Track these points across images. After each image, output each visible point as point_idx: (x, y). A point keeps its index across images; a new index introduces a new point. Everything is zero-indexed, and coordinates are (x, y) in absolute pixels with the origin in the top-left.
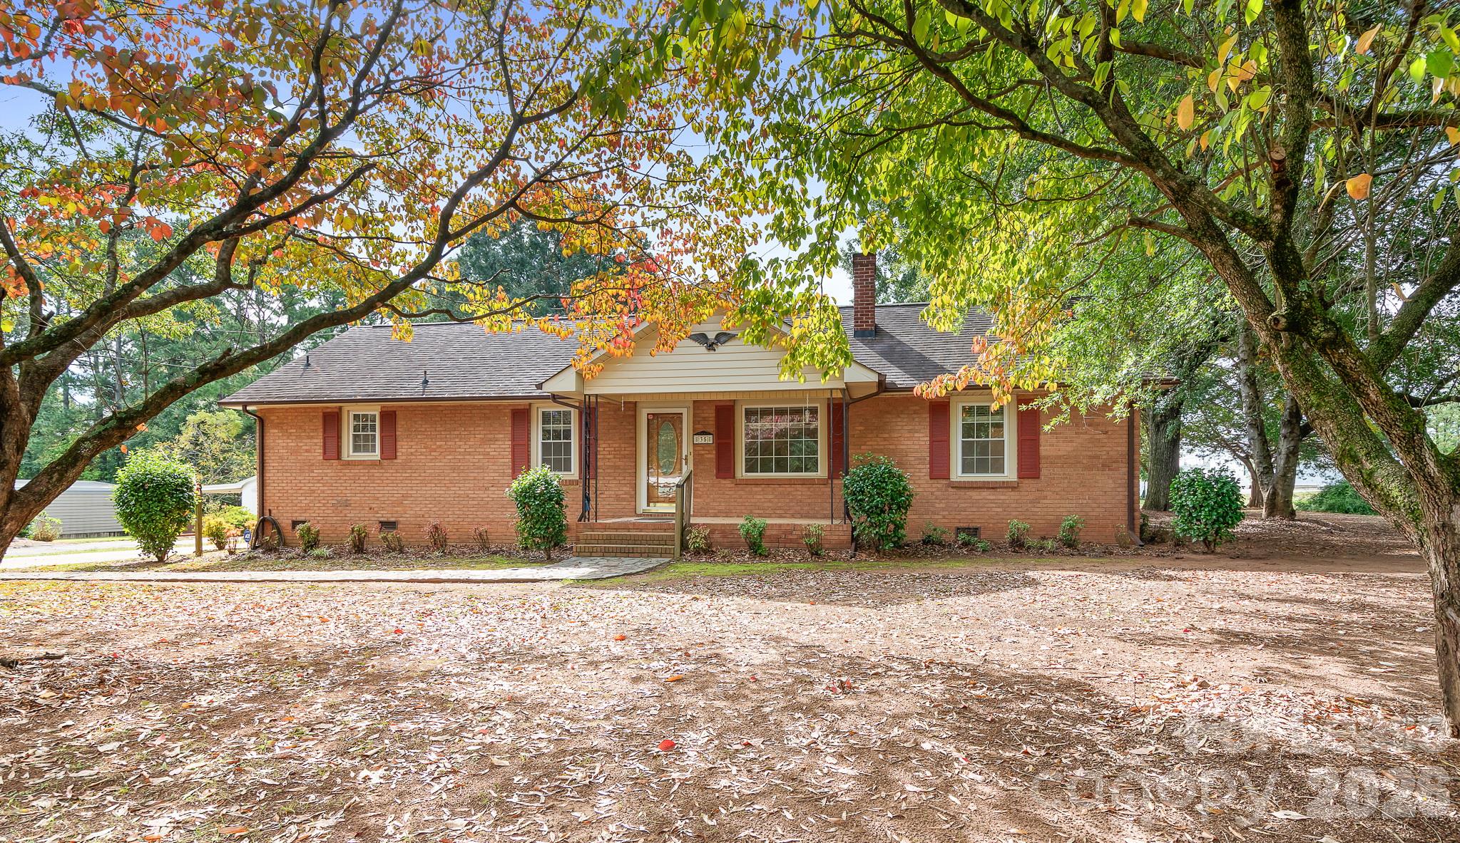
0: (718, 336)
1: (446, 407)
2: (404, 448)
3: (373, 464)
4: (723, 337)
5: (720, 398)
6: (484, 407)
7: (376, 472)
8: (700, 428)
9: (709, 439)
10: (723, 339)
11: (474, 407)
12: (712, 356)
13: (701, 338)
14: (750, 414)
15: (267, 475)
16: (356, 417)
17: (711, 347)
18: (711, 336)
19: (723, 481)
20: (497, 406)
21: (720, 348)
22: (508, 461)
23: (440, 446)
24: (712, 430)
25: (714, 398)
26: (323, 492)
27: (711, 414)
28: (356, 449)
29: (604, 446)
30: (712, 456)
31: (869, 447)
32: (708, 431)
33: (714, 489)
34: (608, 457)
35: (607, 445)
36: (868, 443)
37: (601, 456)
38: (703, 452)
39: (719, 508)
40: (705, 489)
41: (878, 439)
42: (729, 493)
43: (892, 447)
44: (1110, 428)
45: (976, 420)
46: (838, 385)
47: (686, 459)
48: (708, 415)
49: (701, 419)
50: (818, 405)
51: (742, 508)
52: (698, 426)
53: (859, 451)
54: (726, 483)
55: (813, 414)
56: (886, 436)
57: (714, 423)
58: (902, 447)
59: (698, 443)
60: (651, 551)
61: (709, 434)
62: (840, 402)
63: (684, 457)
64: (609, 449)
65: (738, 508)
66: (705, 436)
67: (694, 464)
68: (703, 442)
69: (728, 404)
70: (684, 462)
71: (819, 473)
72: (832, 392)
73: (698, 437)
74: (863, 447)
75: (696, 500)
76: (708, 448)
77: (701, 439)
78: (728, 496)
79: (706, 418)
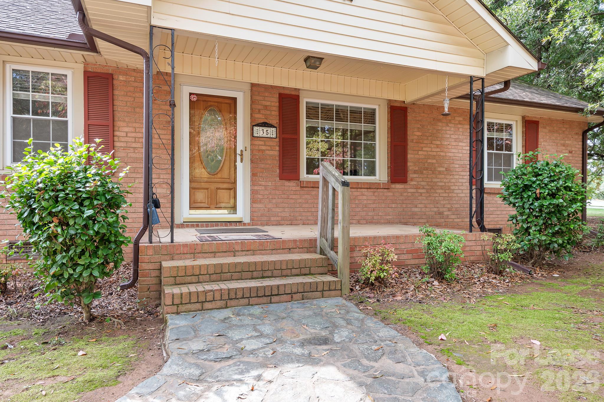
5: (285, 85)
8: (260, 118)
9: (272, 132)
14: (312, 108)
19: (287, 183)
24: (275, 121)
27: (274, 102)
29: (126, 129)
30: (275, 152)
31: (424, 153)
32: (271, 122)
33: (277, 192)
34: (134, 145)
35: (131, 129)
36: (424, 149)
37: (122, 144)
38: (264, 148)
39: (284, 214)
40: (267, 192)
41: (432, 146)
42: (294, 197)
43: (442, 154)
44: (573, 149)
45: (495, 135)
46: (478, 72)
47: (242, 155)
48: (268, 104)
49: (260, 107)
50: (376, 107)
51: (309, 214)
52: (257, 116)
53: (417, 156)
54: (291, 185)
55: (370, 116)
56: (438, 143)
57: (277, 113)
58: (450, 154)
59: (255, 135)
60: (307, 288)
61: (272, 126)
62: (403, 105)
63: (238, 152)
64: (133, 135)
65: (304, 214)
66: (265, 129)
67: (252, 161)
68: (265, 135)
69: (293, 93)
70: (239, 158)
71: (377, 177)
72: (472, 79)
73: (255, 128)
74: (420, 153)
75: (255, 205)
76: (271, 143)
77: (259, 132)
78: (293, 201)
79: (266, 106)
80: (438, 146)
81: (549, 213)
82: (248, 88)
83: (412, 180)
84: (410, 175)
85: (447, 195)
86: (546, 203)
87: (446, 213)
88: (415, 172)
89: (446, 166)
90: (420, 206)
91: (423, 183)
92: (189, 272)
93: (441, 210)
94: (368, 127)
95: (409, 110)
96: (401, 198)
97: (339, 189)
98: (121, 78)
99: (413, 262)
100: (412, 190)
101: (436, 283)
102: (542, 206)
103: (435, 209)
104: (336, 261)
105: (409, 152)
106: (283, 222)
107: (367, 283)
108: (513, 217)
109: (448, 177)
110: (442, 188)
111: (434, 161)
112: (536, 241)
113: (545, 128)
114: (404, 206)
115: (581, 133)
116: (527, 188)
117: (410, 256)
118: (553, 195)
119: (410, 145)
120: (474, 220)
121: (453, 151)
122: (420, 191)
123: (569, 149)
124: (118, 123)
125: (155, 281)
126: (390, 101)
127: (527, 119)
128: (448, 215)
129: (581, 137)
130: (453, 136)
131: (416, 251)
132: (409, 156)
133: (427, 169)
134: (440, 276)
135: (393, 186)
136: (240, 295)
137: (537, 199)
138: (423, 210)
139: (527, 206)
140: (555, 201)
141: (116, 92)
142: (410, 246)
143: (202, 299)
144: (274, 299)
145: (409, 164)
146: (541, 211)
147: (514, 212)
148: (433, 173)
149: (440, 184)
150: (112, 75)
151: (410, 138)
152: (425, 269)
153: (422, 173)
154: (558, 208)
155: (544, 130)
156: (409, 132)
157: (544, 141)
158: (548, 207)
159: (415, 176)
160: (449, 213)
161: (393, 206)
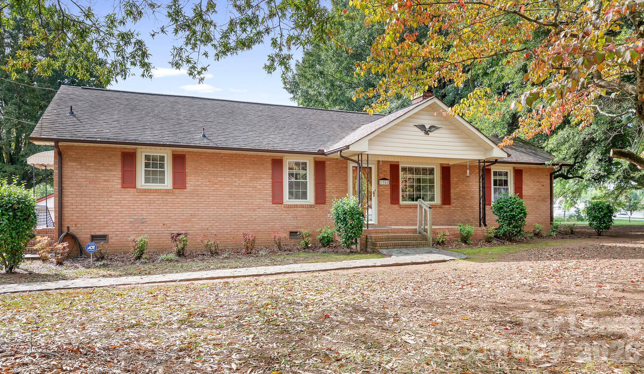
0: (430, 128)
1: (226, 155)
2: (191, 181)
3: (167, 192)
4: (433, 128)
5: (393, 160)
6: (253, 156)
7: (169, 198)
8: (382, 176)
9: (387, 182)
10: (432, 129)
11: (246, 156)
12: (427, 137)
13: (422, 127)
14: (404, 169)
15: (65, 199)
16: (147, 157)
17: (427, 133)
18: (427, 127)
19: (394, 206)
20: (262, 156)
21: (431, 134)
22: (269, 192)
23: (220, 181)
24: (388, 177)
25: (390, 160)
26: (121, 212)
27: (388, 168)
28: (147, 181)
29: (330, 184)
30: (388, 192)
31: (460, 189)
32: (387, 178)
33: (390, 210)
34: (333, 191)
35: (332, 184)
36: (459, 187)
37: (329, 191)
38: (383, 190)
39: (392, 221)
40: (385, 210)
41: (464, 185)
42: (397, 212)
43: (469, 189)
44: (544, 184)
45: (498, 178)
46: (482, 158)
47: (374, 193)
48: (385, 169)
49: (382, 171)
50: (435, 167)
51: (404, 220)
52: (381, 175)
53: (456, 191)
54: (396, 207)
55: (431, 171)
56: (467, 184)
57: (389, 173)
58: (473, 190)
59: (380, 184)
60: (418, 244)
61: (387, 180)
62: (448, 166)
63: (373, 192)
64: (332, 186)
65: (402, 220)
66: (384, 181)
67: (378, 196)
68: (384, 184)
69: (396, 164)
70: (373, 195)
71: (436, 202)
72: (479, 161)
73: (380, 181)
74: (457, 189)
75: (380, 216)
76: (386, 188)
77: (382, 182)
78: (396, 214)
79: (384, 171)
80: (466, 186)
81: (510, 218)
82: (376, 163)
83: (453, 203)
84: (452, 201)
85: (471, 210)
86: (508, 214)
87: (471, 220)
88: (455, 199)
89: (471, 195)
90: (457, 216)
91: (459, 205)
92: (379, 238)
93: (469, 218)
94: (431, 177)
95: (451, 168)
96: (448, 212)
97: (428, 209)
98: (328, 163)
99: (455, 239)
100: (453, 208)
101: (463, 244)
102: (507, 215)
103: (466, 218)
104: (427, 236)
105: (452, 189)
106: (392, 224)
107: (438, 243)
108: (498, 220)
109: (472, 201)
110: (469, 207)
111: (465, 193)
112: (506, 230)
113: (526, 173)
114: (449, 216)
115: (549, 174)
116: (501, 208)
117: (453, 236)
118: (511, 211)
119: (452, 186)
120: (482, 221)
121: (475, 187)
122: (457, 209)
123: (542, 184)
124: (327, 182)
125: (365, 242)
126: (441, 164)
127: (516, 169)
128: (472, 221)
129: (549, 177)
130: (474, 180)
131: (456, 234)
132: (452, 191)
133: (461, 197)
134: (465, 242)
135: (444, 206)
136: (398, 245)
137: (505, 212)
138: (459, 218)
139: (502, 215)
140: (512, 213)
141: (326, 169)
142: (453, 232)
143: (387, 245)
144: (408, 247)
145: (452, 195)
146: (507, 217)
147: (497, 218)
148: (464, 199)
149: (468, 205)
150: (325, 162)
151: (452, 182)
152: (459, 239)
153: (458, 200)
154: (514, 216)
155: (526, 174)
156: (451, 179)
157: (526, 180)
158: (509, 216)
159: (455, 201)
160: (472, 220)
161: (444, 216)
